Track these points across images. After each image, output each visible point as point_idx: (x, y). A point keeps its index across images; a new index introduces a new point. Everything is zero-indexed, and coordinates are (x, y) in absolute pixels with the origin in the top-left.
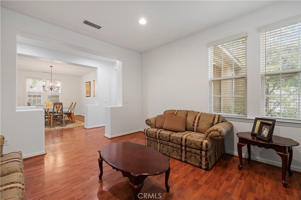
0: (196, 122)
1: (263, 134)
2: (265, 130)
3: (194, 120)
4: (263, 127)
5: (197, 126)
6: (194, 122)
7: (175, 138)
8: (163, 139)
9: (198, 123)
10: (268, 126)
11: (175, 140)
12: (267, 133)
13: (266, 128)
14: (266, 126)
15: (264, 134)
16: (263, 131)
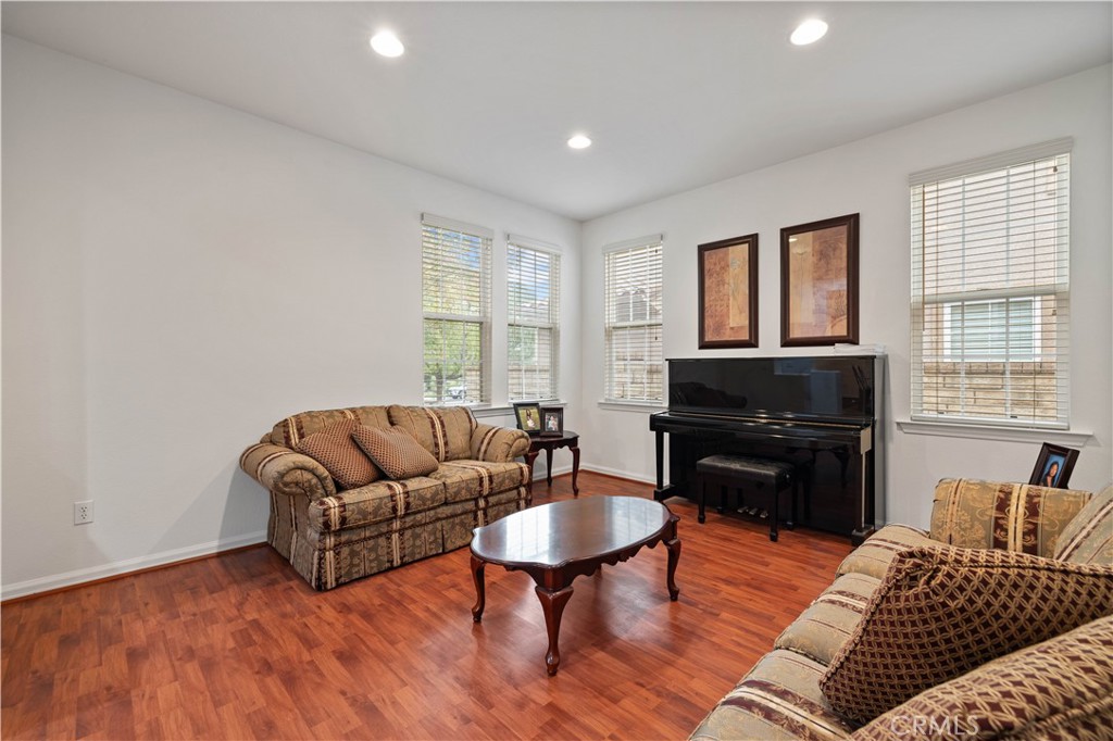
0: (439, 434)
3: (431, 431)
5: (446, 444)
6: (435, 436)
7: (463, 485)
8: (422, 507)
9: (445, 436)
11: (463, 492)
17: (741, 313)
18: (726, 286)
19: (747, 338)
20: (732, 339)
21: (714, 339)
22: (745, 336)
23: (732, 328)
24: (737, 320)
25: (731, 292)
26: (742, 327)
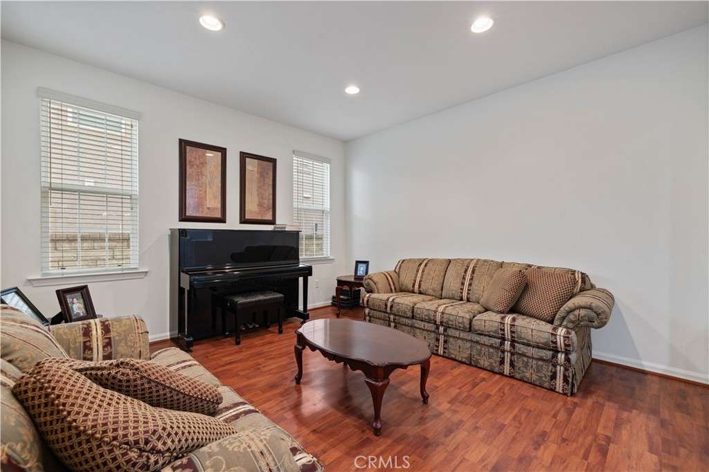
1: (75, 313)
2: (73, 303)
4: (68, 299)
10: (76, 294)
12: (82, 306)
13: (75, 299)
14: (72, 295)
15: (78, 311)
16: (72, 307)
17: (215, 198)
18: (204, 177)
19: (220, 216)
20: (208, 216)
21: (194, 215)
22: (218, 215)
23: (209, 208)
24: (213, 203)
25: (208, 182)
26: (216, 209)
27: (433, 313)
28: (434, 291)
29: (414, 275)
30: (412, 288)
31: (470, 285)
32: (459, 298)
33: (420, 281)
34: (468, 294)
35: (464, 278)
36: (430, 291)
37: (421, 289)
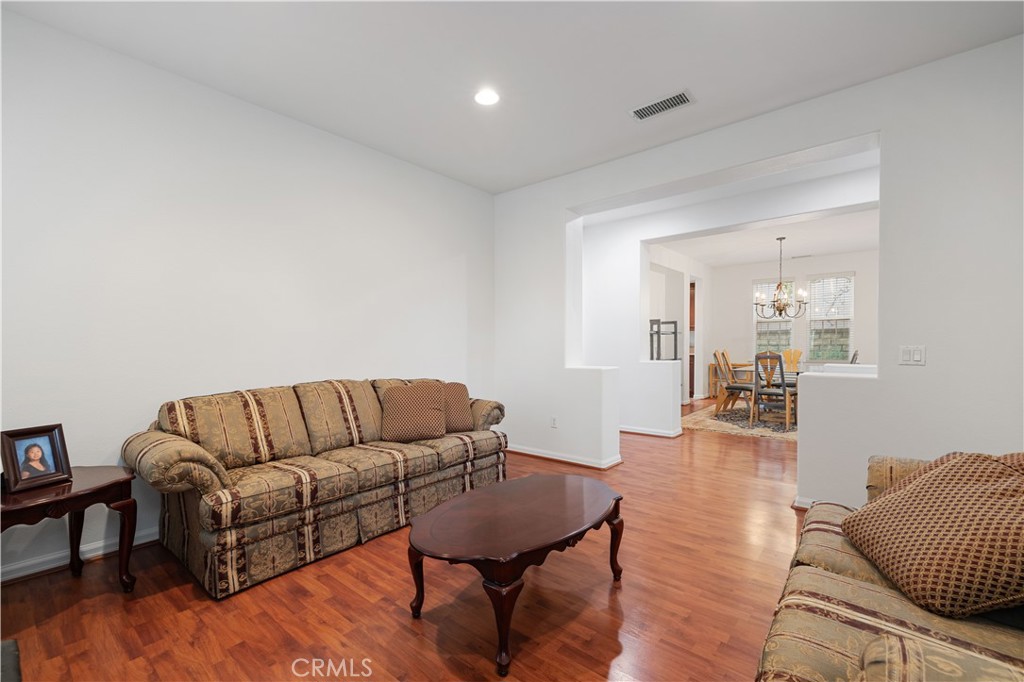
27: (392, 467)
28: (300, 444)
29: (247, 429)
30: (253, 455)
31: (356, 418)
32: (348, 443)
33: (267, 437)
34: (359, 432)
35: (344, 411)
36: (294, 447)
37: (276, 451)
